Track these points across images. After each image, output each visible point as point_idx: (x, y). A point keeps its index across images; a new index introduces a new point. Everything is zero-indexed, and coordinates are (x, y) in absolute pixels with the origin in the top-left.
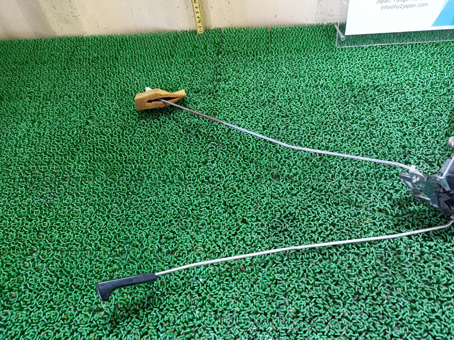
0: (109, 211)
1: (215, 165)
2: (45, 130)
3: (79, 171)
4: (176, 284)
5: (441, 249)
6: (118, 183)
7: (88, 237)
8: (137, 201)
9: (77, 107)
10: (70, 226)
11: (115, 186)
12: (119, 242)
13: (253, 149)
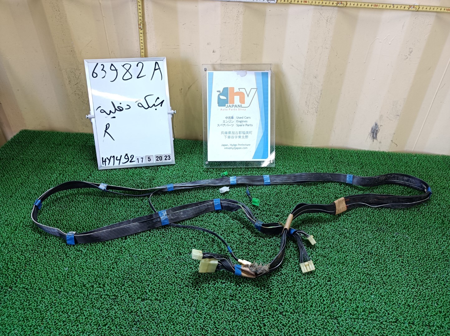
0: (92, 215)
1: (146, 201)
2: (66, 178)
3: (80, 198)
4: (115, 244)
5: (232, 239)
6: (98, 205)
7: (80, 224)
8: (106, 212)
9: (84, 169)
10: (72, 220)
11: (97, 206)
12: (94, 227)
13: (167, 196)
